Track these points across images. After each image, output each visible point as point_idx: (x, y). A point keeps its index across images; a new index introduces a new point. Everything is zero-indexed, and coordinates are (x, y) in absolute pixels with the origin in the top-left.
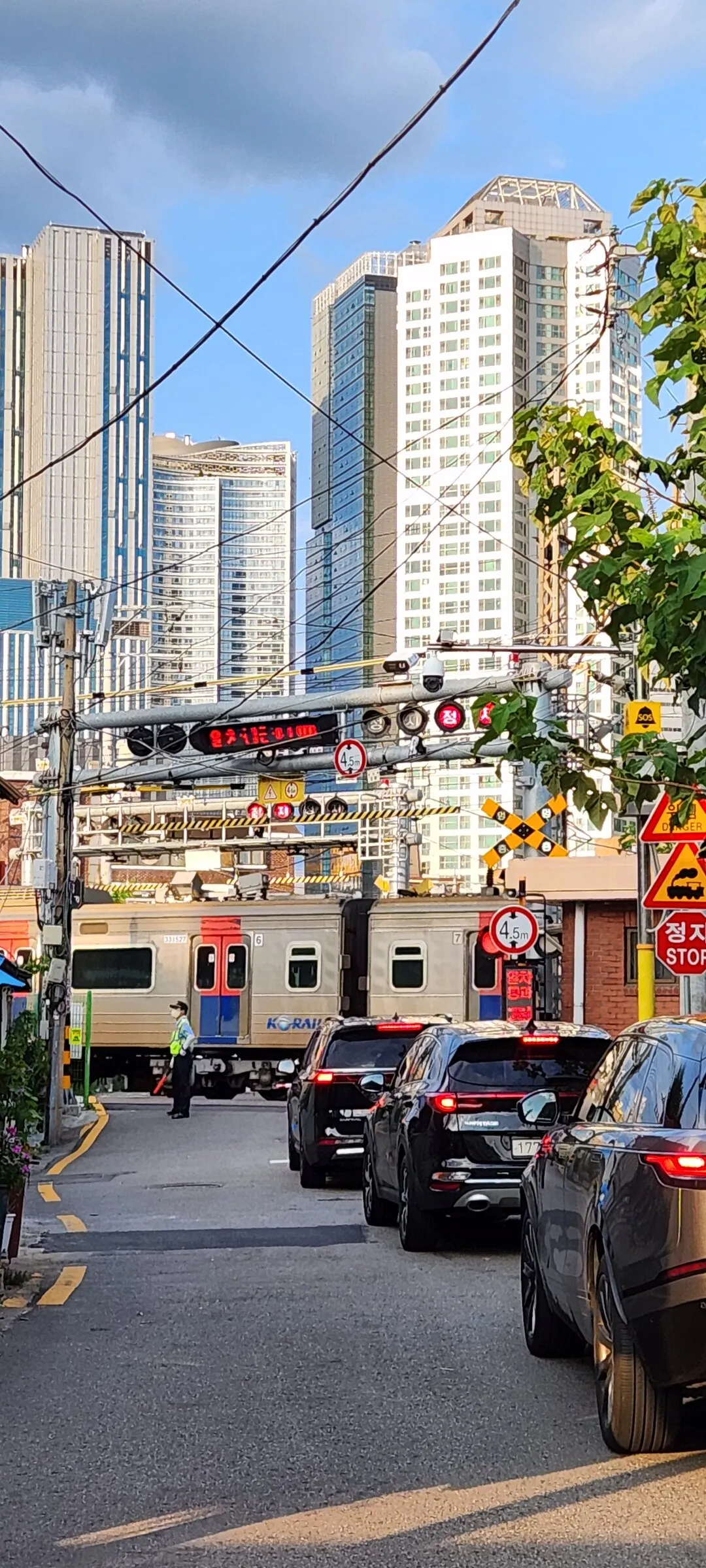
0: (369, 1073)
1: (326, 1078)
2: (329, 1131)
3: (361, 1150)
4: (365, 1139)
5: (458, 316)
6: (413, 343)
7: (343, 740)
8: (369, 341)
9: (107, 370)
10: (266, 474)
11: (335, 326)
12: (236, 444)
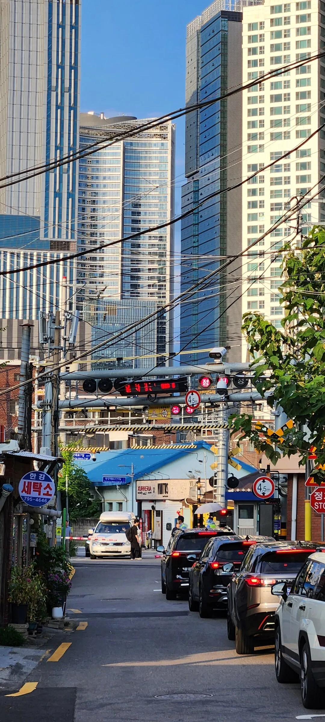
0: (191, 554)
1: (177, 554)
2: (178, 576)
3: (188, 584)
4: (189, 580)
5: (282, 40)
6: (253, 58)
7: (189, 390)
8: (224, 54)
9: (50, 75)
10: (154, 139)
11: (201, 44)
12: (135, 118)
